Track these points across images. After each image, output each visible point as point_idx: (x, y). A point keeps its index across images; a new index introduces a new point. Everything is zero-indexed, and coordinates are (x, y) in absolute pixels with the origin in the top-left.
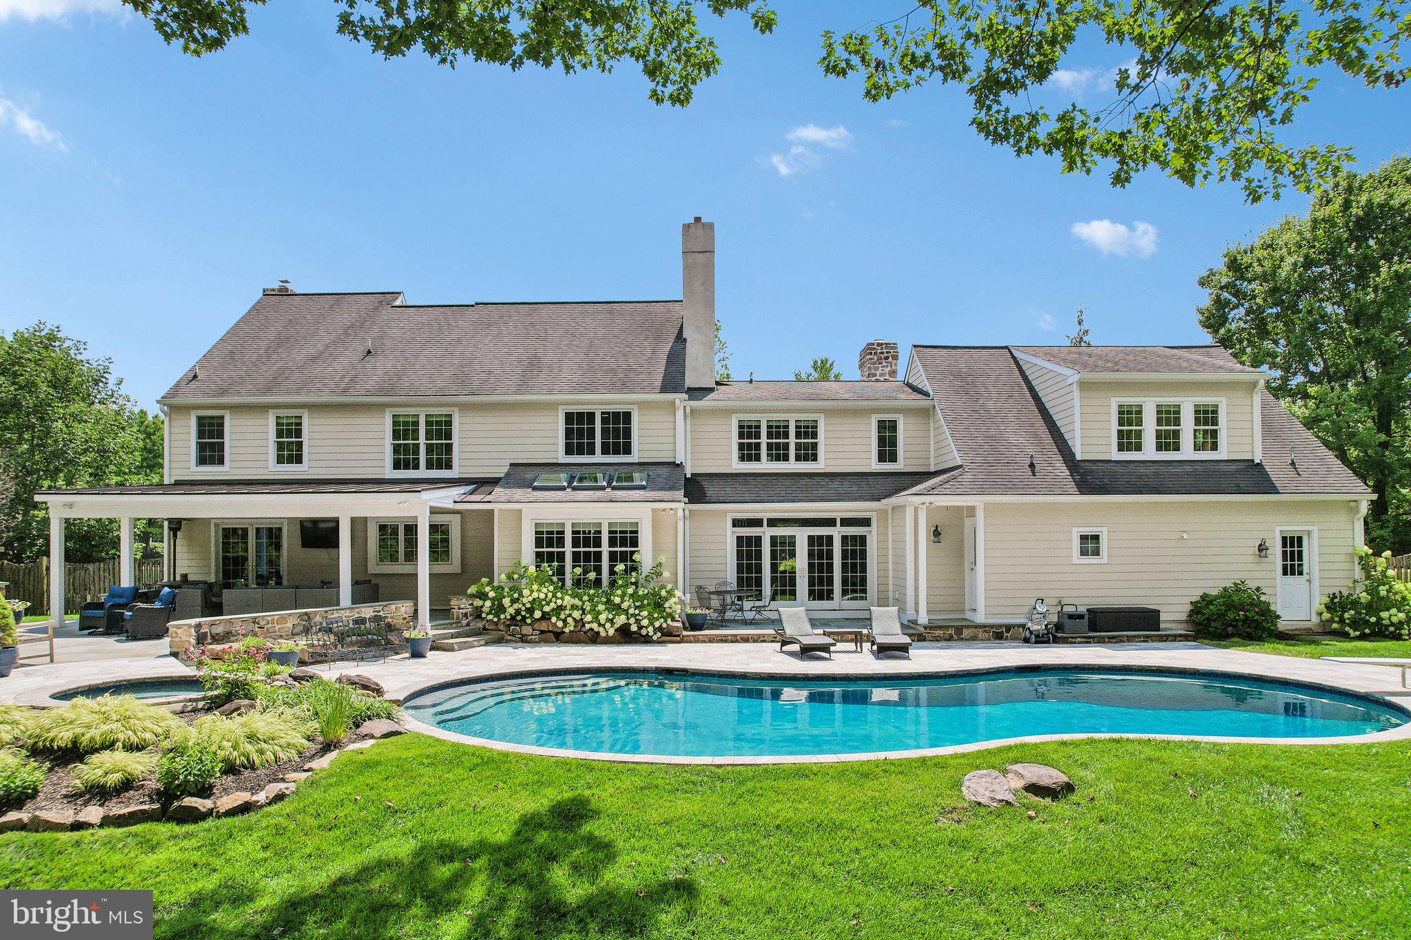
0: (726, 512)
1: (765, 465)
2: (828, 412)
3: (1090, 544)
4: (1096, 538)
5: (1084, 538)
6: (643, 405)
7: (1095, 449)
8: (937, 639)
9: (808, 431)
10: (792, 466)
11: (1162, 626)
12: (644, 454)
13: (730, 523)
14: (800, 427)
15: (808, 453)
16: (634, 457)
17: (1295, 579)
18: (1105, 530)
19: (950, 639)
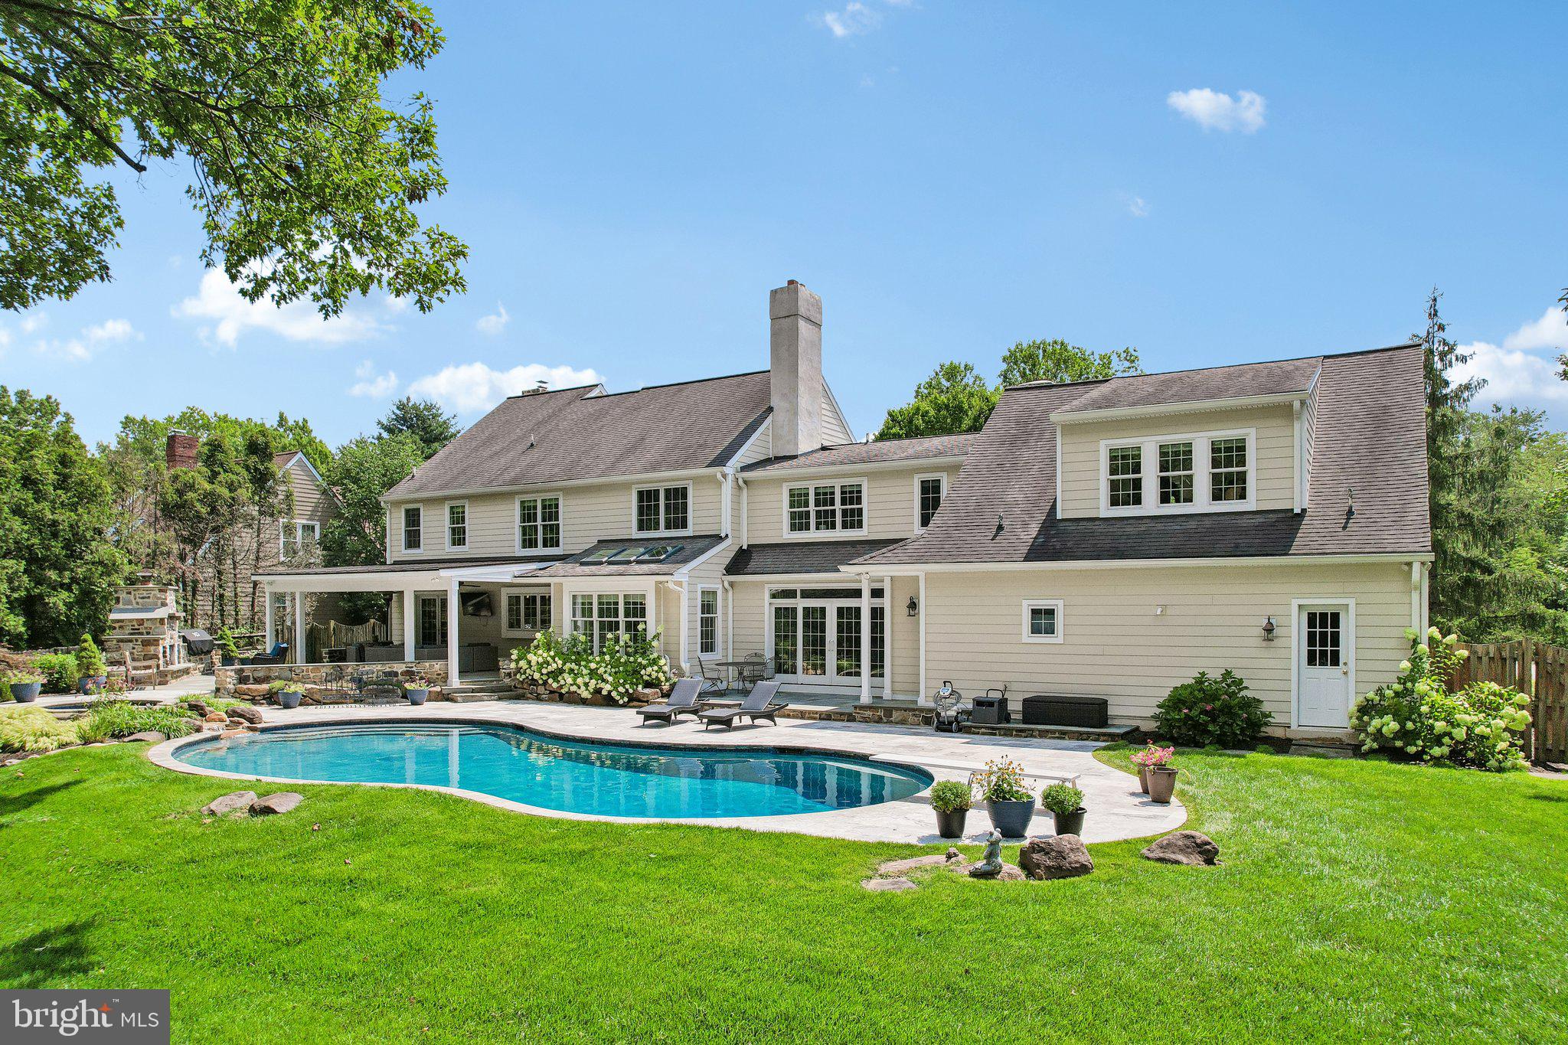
0: (763, 583)
1: (813, 535)
2: (871, 475)
3: (1043, 620)
4: (1050, 613)
5: (1036, 613)
6: (697, 480)
7: (1077, 504)
8: (866, 720)
9: (852, 496)
10: (839, 534)
11: (1110, 722)
12: (697, 528)
13: (767, 595)
14: (845, 493)
15: (854, 520)
16: (689, 532)
17: (1328, 671)
18: (1060, 603)
19: (879, 721)
